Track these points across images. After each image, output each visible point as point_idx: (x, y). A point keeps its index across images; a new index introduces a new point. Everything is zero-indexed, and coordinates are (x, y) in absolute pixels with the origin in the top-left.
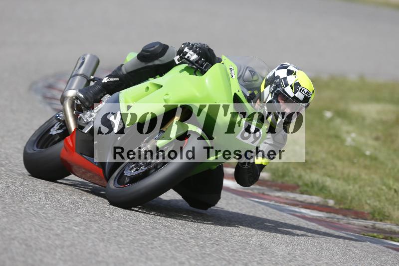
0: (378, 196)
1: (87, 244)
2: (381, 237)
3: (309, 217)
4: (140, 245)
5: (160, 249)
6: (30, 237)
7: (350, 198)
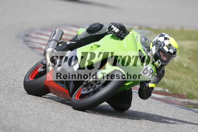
0: (191, 87)
1: (45, 113)
2: (192, 107)
3: (156, 98)
4: (72, 113)
5: (82, 115)
6: (17, 110)
7: (176, 88)
